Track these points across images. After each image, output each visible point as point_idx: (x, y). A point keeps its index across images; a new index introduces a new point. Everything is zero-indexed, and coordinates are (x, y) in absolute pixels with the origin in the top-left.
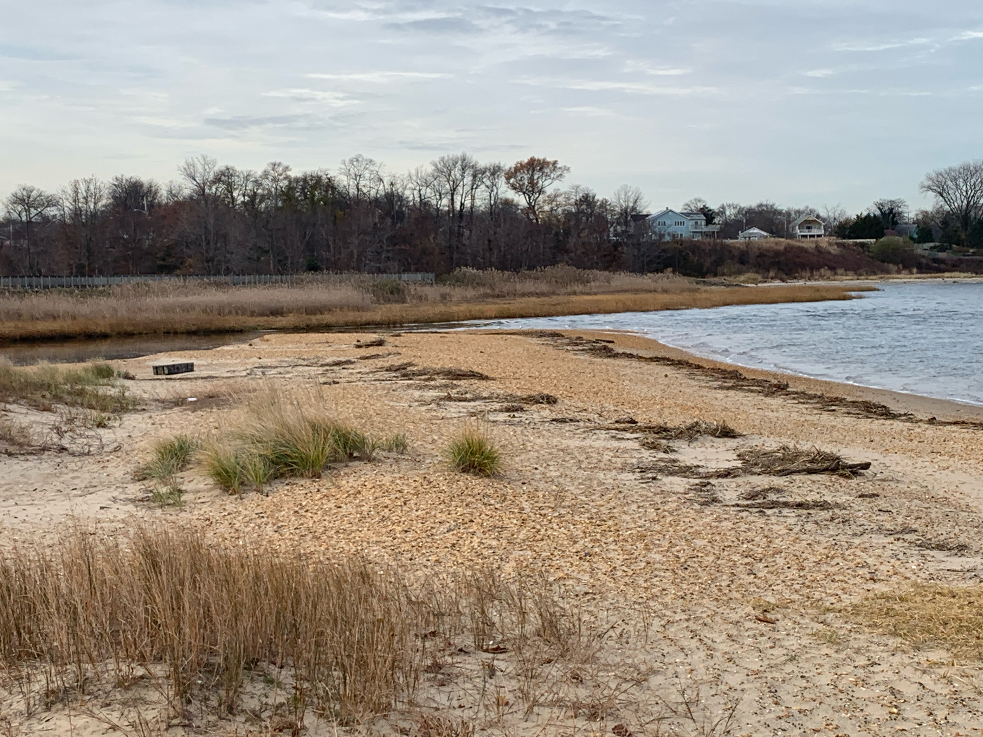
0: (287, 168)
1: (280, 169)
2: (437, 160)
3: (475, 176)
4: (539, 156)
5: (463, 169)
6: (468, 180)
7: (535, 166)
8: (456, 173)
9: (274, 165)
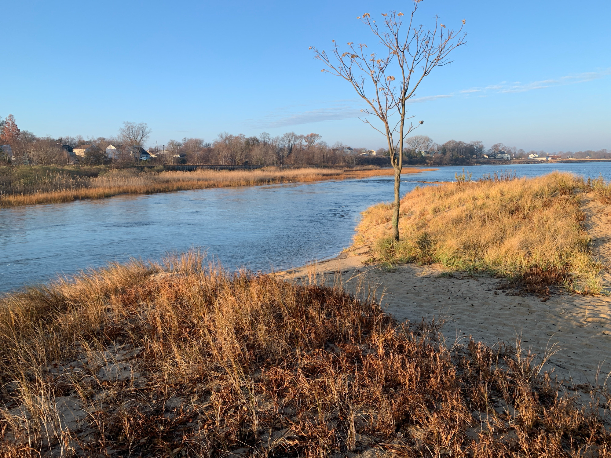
0: (244, 135)
1: (242, 136)
2: (285, 134)
3: (295, 138)
4: (314, 133)
5: (292, 136)
6: (293, 139)
7: (313, 136)
8: (290, 138)
9: (241, 134)
